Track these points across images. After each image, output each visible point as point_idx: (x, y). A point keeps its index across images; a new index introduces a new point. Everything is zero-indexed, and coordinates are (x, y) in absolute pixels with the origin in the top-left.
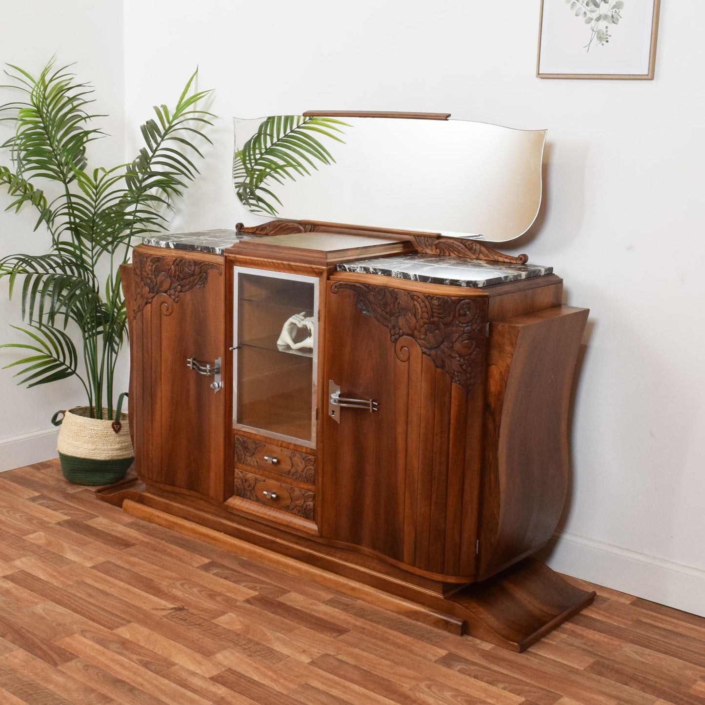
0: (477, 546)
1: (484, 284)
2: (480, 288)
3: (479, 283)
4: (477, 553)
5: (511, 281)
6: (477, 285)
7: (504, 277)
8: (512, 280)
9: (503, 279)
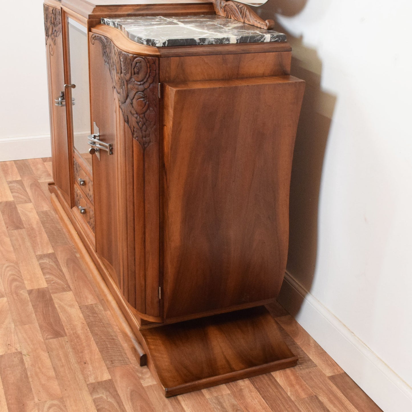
0: (160, 292)
1: (164, 43)
2: (158, 47)
3: (157, 42)
4: (160, 298)
5: (212, 44)
6: (155, 44)
7: (200, 39)
8: (214, 43)
9: (198, 41)
